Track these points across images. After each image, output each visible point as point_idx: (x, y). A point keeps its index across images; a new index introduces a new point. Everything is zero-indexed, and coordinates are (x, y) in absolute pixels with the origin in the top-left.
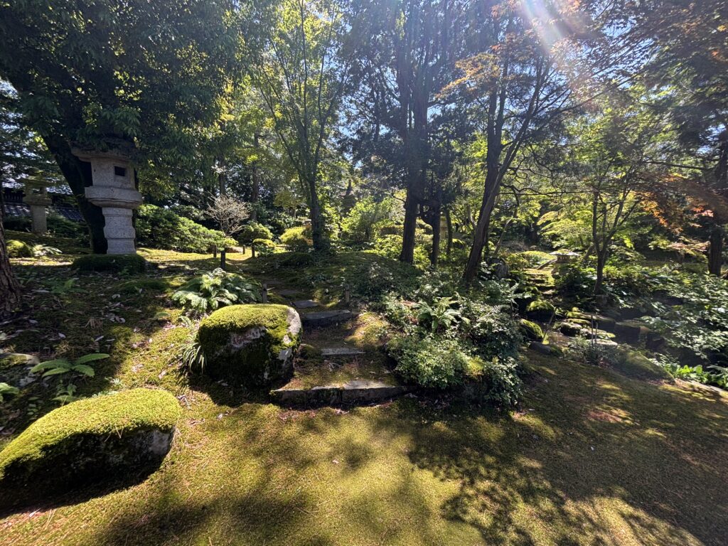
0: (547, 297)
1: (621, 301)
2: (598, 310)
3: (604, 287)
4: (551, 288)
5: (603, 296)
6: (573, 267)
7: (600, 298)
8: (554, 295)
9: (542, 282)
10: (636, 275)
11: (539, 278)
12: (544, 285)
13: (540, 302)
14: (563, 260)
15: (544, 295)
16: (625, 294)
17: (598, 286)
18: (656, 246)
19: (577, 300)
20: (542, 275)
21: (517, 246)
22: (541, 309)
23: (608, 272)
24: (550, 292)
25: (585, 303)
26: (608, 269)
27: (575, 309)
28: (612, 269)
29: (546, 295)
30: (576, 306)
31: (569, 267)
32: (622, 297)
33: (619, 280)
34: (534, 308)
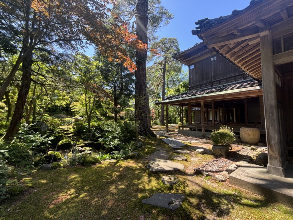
0: (69, 137)
1: (97, 134)
2: (89, 139)
3: (91, 130)
4: (72, 133)
5: (91, 133)
6: (80, 123)
7: (90, 134)
8: (73, 136)
9: (68, 131)
10: (101, 124)
11: (66, 129)
12: (68, 132)
13: (65, 140)
14: (77, 120)
15: (67, 137)
16: (98, 131)
17: (89, 130)
18: (109, 115)
19: (81, 137)
20: (68, 128)
21: (62, 116)
22: (65, 144)
23: (92, 124)
24: (71, 135)
25: (84, 137)
26: (93, 123)
27: (81, 140)
28: (94, 123)
29: (69, 136)
30: (81, 139)
31: (78, 123)
32: (97, 133)
33: (96, 127)
34: (61, 144)
